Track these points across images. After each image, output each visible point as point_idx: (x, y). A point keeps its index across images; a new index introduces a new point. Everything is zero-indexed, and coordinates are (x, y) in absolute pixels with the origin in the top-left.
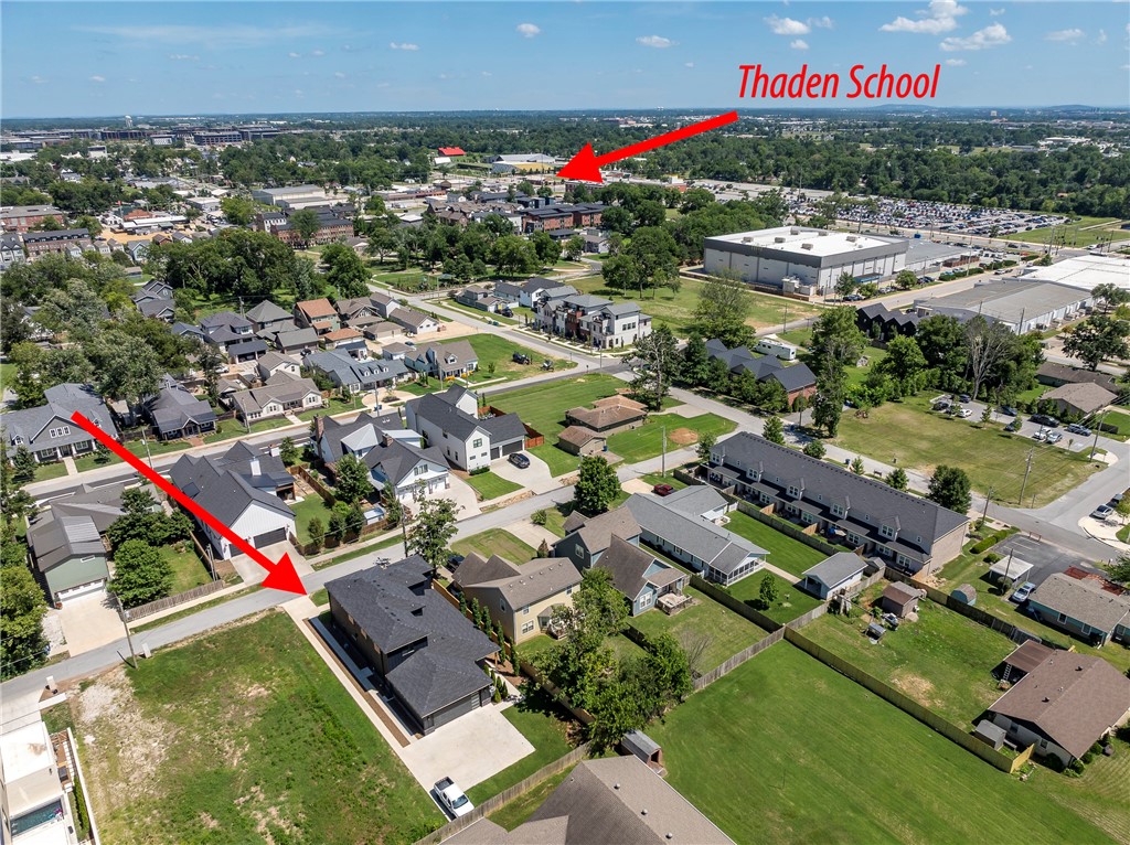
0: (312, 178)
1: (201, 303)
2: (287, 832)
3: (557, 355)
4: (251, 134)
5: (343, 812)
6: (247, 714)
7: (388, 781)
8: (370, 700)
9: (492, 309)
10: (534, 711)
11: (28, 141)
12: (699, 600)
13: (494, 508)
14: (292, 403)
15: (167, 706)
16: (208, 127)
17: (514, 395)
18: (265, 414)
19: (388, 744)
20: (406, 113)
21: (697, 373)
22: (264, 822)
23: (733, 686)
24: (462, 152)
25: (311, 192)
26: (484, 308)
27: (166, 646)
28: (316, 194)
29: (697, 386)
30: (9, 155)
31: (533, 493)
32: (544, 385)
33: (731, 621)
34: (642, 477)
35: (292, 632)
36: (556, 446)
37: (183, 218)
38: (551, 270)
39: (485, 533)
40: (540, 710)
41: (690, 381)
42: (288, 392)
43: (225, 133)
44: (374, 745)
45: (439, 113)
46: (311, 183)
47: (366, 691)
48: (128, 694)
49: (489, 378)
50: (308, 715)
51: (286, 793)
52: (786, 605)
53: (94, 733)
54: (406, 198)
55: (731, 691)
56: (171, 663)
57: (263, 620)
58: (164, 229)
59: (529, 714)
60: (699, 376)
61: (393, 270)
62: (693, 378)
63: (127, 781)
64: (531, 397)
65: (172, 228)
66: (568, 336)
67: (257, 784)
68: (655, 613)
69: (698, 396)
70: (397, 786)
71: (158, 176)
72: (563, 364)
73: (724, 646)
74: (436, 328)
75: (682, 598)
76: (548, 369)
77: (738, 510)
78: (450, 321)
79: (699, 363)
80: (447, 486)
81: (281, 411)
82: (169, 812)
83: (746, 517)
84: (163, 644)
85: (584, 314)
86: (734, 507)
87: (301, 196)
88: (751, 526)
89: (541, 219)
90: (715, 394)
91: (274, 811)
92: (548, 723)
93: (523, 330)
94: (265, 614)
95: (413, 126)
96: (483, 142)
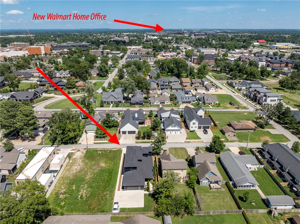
0: (215, 46)
1: (166, 75)
2: (83, 196)
3: (245, 105)
4: (208, 34)
5: (95, 198)
6: (98, 169)
7: (109, 197)
8: (121, 177)
9: (236, 88)
10: (152, 198)
11: (159, 34)
12: (225, 190)
13: (189, 142)
14: (163, 102)
15: (87, 161)
16: (200, 32)
17: (221, 113)
18: (155, 104)
19: (115, 188)
20: (256, 29)
21: (285, 120)
22: (81, 192)
23: (211, 219)
24: (265, 41)
25: (211, 50)
26: (234, 87)
27: (96, 149)
28: (212, 51)
29: (285, 124)
30: (153, 37)
31: (203, 142)
32: (232, 113)
33: (229, 200)
34: (240, 147)
35: (120, 155)
36: (220, 131)
37: (176, 54)
38: (266, 79)
39: (180, 148)
40: (153, 198)
41: (282, 122)
42: (163, 100)
43: (202, 34)
44: (113, 187)
45: (267, 29)
46: (214, 48)
47: (122, 174)
48: (83, 156)
49: (218, 107)
50: (107, 174)
51: (90, 189)
52: (253, 204)
53: (72, 160)
54: (237, 54)
55: (209, 220)
56: (94, 152)
57: (117, 150)
58: (171, 56)
59: (150, 198)
60: (286, 121)
61: (218, 73)
62: (283, 121)
63: (69, 172)
64: (226, 115)
65: (173, 56)
66: (252, 100)
67: (87, 184)
68: (207, 187)
69: (283, 128)
70: (109, 199)
71: (179, 43)
72: (245, 108)
73: (220, 206)
74: (215, 90)
75: (219, 187)
76: (238, 108)
77: (264, 168)
78: (222, 89)
79: (286, 117)
80: (181, 133)
81: (159, 104)
82: (70, 182)
83: (265, 171)
84: (96, 148)
85: (259, 94)
86: (262, 166)
87: (209, 51)
88: (264, 174)
89: (273, 63)
90: (290, 129)
91: (85, 191)
92: (152, 202)
93: (240, 96)
94: (118, 149)
95: (255, 33)
96: (273, 39)
